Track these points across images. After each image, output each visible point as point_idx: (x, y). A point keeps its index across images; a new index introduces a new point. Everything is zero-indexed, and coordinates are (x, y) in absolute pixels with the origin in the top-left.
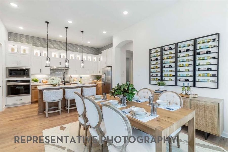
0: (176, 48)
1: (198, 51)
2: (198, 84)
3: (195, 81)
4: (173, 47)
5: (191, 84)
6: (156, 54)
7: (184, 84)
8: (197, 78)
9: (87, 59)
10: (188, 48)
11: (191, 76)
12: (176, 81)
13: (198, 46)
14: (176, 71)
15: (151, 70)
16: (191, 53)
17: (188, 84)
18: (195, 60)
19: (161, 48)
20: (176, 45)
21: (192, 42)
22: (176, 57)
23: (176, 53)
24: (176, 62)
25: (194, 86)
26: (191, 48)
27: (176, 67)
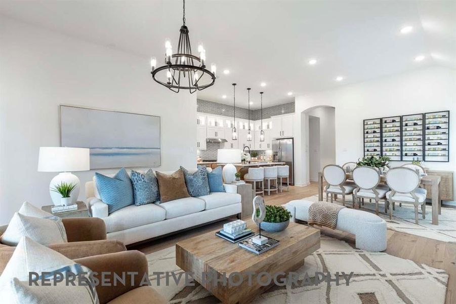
0: (401, 121)
1: (427, 126)
2: (427, 158)
3: (424, 156)
4: (398, 119)
5: (421, 158)
6: (373, 126)
7: (414, 158)
8: (427, 153)
9: (244, 126)
10: (415, 122)
11: (420, 150)
12: (402, 156)
13: (427, 121)
14: (402, 146)
15: (366, 144)
16: (420, 128)
17: (418, 158)
18: (424, 135)
19: (381, 120)
20: (401, 118)
21: (421, 117)
22: (401, 131)
23: (401, 126)
24: (401, 136)
25: (424, 160)
26: (420, 122)
27: (401, 141)
